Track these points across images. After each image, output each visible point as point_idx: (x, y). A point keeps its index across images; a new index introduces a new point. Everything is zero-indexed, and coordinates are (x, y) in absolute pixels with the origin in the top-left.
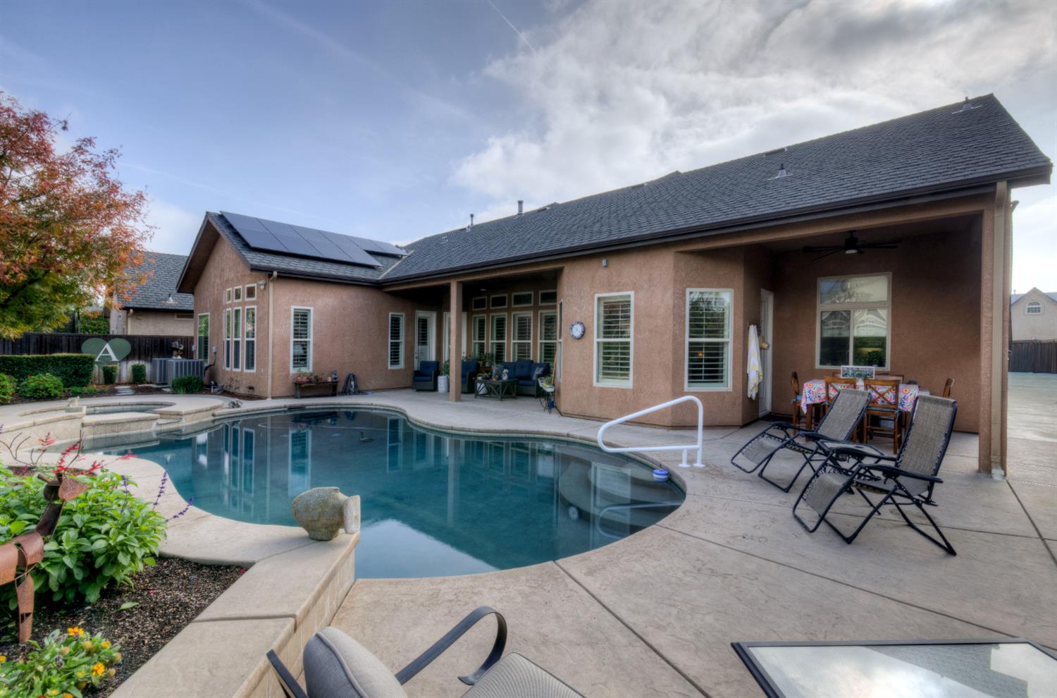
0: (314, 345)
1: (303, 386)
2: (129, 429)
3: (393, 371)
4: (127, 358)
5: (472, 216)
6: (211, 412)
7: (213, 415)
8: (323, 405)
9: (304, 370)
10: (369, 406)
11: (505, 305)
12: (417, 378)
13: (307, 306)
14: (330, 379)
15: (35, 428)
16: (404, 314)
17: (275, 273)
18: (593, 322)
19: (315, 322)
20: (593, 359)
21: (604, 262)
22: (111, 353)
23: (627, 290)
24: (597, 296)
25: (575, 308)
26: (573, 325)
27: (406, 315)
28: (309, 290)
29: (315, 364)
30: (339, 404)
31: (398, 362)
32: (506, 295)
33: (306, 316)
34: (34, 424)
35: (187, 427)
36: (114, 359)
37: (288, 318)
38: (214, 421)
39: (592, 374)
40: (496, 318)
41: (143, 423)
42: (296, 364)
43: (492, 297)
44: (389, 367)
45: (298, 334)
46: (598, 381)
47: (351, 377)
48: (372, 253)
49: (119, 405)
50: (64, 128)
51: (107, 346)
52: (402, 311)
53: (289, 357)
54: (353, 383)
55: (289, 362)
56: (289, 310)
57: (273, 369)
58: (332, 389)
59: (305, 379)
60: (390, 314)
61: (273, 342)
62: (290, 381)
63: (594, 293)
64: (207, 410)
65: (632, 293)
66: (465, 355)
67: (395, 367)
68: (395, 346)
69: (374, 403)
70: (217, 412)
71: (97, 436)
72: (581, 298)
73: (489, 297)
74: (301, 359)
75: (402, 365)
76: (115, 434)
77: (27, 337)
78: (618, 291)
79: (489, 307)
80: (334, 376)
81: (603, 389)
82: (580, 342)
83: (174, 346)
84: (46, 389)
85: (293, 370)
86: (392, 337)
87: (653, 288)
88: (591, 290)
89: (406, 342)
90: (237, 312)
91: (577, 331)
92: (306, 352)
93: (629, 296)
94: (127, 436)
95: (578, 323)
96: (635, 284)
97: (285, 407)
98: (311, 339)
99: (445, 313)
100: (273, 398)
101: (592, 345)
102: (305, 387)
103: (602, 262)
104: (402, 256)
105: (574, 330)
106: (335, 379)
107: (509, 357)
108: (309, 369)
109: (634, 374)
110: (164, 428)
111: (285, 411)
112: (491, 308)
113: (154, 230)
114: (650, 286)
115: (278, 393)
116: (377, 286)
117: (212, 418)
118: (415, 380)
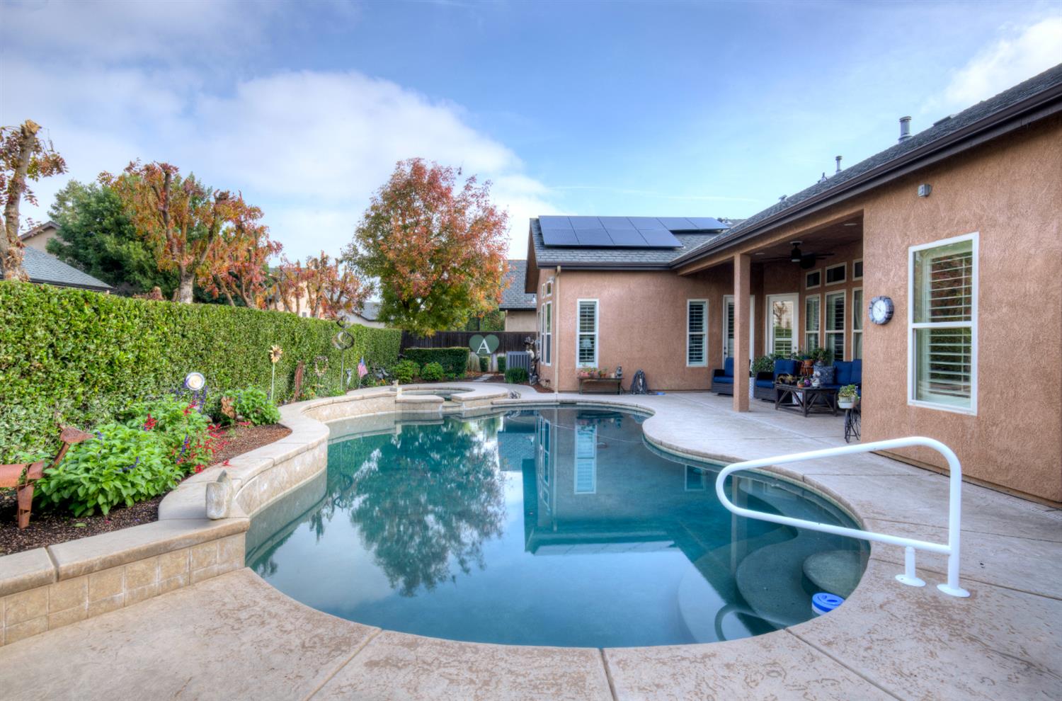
0: (600, 338)
1: (585, 381)
2: (423, 409)
3: (693, 369)
4: (497, 351)
5: (838, 159)
6: (490, 401)
7: (492, 404)
8: (593, 402)
9: (590, 365)
10: (634, 408)
11: (843, 278)
12: (716, 378)
13: (593, 298)
14: (613, 376)
15: (365, 401)
16: (707, 300)
17: (559, 268)
18: (906, 296)
19: (600, 313)
20: (906, 359)
21: (921, 190)
22: (487, 347)
23: (966, 232)
24: (912, 249)
25: (879, 275)
26: (873, 304)
27: (710, 303)
28: (594, 282)
29: (601, 359)
30: (608, 403)
31: (701, 358)
32: (845, 264)
33: (593, 308)
34: (363, 398)
35: (467, 411)
36: (489, 352)
37: (575, 311)
38: (492, 409)
39: (905, 385)
40: (834, 298)
41: (433, 405)
42: (582, 359)
43: (827, 268)
44: (688, 365)
45: (585, 327)
46: (919, 396)
47: (640, 375)
48: (675, 232)
49: (448, 389)
50: (459, 173)
51: (484, 341)
52: (704, 297)
53: (575, 352)
54: (641, 381)
55: (575, 356)
56: (575, 303)
57: (559, 363)
58: (616, 387)
59: (586, 374)
60: (688, 301)
61: (560, 336)
62: (576, 376)
63: (907, 247)
64: (485, 399)
65: (974, 237)
66: (796, 351)
67: (696, 364)
68: (696, 340)
69: (639, 404)
70: (495, 401)
71: (405, 411)
72: (888, 257)
73: (823, 270)
74: (586, 354)
75: (705, 363)
76: (415, 411)
77: (439, 334)
78: (949, 236)
79: (823, 283)
80: (618, 372)
81: (923, 411)
82: (887, 330)
83: (526, 341)
84: (432, 374)
85: (579, 365)
86: (691, 329)
87: (1016, 221)
88: (903, 242)
89: (711, 335)
90: (549, 306)
91: (880, 311)
92: (593, 346)
93: (969, 243)
94: (423, 414)
95: (881, 298)
96: (981, 218)
97: (557, 401)
98: (597, 333)
99: (767, 296)
100: (559, 392)
101: (905, 335)
102: (588, 382)
103: (917, 191)
104: (722, 230)
105: (875, 310)
106: (619, 375)
107: (848, 354)
108: (594, 365)
109: (980, 388)
110: (450, 410)
111: (557, 406)
112: (827, 284)
113: (509, 241)
114: (1010, 219)
115: (564, 387)
116: (670, 270)
117: (492, 406)
118: (714, 381)
